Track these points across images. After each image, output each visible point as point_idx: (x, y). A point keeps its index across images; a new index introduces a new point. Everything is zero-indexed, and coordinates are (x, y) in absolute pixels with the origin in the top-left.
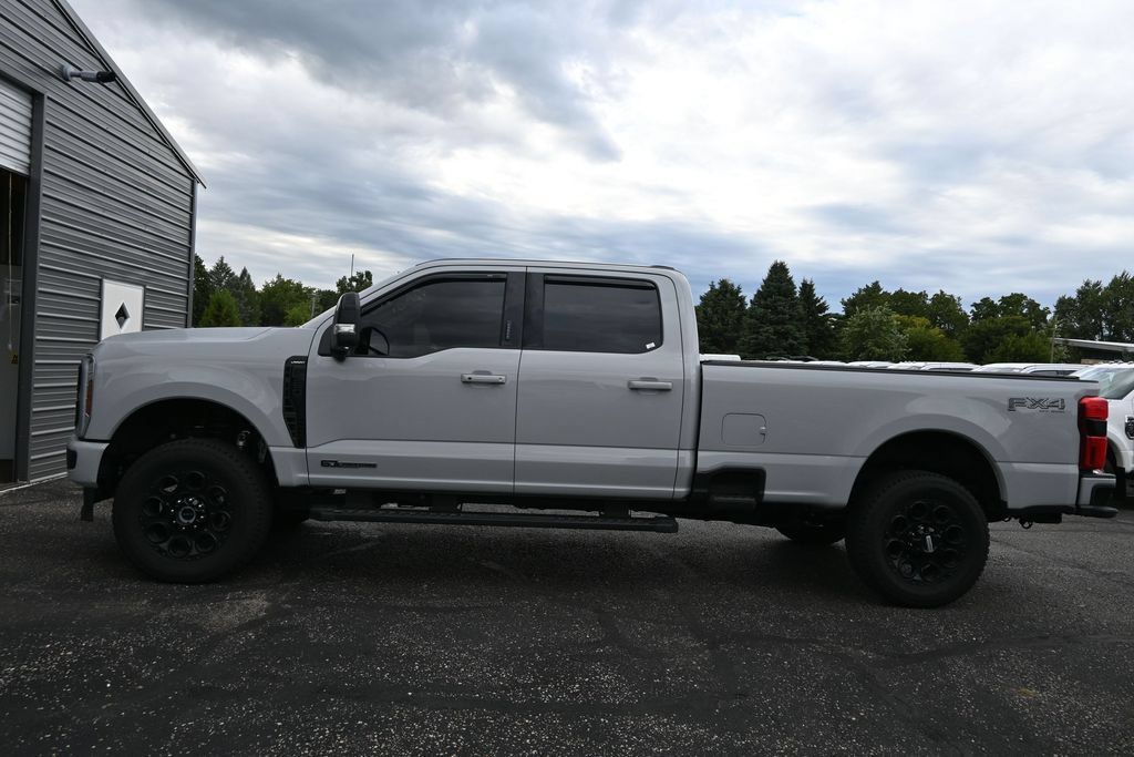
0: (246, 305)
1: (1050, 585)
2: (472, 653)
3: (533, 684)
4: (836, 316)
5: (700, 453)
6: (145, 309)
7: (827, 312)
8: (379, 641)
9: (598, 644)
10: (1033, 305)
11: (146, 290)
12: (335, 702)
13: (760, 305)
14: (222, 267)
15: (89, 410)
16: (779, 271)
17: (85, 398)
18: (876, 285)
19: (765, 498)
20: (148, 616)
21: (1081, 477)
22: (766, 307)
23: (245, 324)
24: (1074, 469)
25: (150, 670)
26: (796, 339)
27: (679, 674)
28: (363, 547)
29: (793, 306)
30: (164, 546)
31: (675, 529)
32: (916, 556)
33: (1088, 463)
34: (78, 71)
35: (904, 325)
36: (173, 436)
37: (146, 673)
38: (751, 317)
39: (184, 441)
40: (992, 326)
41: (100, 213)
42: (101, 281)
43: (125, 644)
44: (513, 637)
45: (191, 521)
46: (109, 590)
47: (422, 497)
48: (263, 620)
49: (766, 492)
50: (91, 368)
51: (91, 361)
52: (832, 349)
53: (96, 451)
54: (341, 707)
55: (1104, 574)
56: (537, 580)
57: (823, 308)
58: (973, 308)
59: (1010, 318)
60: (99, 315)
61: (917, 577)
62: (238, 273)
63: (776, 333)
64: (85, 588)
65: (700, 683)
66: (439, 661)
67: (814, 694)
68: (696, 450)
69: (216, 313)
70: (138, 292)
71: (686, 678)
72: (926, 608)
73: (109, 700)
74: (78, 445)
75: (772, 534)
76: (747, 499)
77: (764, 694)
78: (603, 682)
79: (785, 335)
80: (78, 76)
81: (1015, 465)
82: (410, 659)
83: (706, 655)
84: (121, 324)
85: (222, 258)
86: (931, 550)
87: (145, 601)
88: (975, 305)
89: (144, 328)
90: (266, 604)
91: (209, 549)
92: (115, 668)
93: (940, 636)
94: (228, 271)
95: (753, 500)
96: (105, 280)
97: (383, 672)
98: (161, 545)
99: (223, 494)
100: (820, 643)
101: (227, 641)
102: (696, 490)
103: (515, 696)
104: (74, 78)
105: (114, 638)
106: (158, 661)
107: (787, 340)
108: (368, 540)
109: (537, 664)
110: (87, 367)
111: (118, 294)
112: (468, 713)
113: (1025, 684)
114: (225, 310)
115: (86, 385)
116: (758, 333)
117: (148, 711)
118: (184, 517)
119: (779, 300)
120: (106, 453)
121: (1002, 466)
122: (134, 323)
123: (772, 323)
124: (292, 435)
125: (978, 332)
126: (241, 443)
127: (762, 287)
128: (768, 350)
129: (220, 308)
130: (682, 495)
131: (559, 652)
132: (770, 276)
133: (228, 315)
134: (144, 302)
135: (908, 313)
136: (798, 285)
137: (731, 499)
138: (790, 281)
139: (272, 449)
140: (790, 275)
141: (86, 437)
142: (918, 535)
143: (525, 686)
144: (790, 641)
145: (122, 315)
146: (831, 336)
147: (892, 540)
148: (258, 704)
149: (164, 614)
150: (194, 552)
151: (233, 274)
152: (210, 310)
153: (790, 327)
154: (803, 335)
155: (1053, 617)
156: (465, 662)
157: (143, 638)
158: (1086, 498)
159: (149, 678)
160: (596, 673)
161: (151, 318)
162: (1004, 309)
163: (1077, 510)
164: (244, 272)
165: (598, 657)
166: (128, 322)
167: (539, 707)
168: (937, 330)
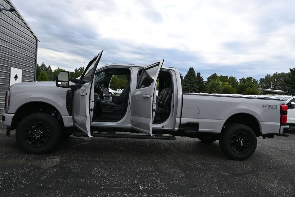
0: (50, 75)
1: (269, 154)
2: (119, 175)
3: (137, 184)
4: (205, 82)
5: (182, 119)
6: (23, 76)
7: (203, 81)
8: (92, 171)
9: (153, 172)
10: (254, 80)
11: (23, 71)
12: (81, 190)
13: (186, 79)
14: (43, 65)
15: (9, 105)
16: (191, 70)
17: (8, 101)
18: (215, 74)
19: (199, 131)
20: (25, 164)
21: (280, 126)
22: (188, 79)
23: (50, 81)
24: (279, 124)
25: (26, 181)
26: (196, 87)
27: (177, 180)
28: (85, 143)
29: (195, 79)
30: (30, 143)
31: (175, 139)
32: (238, 146)
33: (282, 122)
34: (4, 8)
35: (223, 84)
36: (33, 112)
37: (24, 182)
38: (184, 81)
39: (36, 114)
40: (244, 85)
41: (10, 48)
42: (10, 68)
43: (18, 173)
44: (130, 170)
45: (39, 137)
46: (13, 156)
47: (105, 130)
48: (58, 165)
49: (199, 129)
50: (9, 93)
51: (10, 90)
52: (205, 90)
53: (11, 116)
54: (83, 192)
55: (281, 150)
56: (135, 153)
57: (203, 79)
58: (240, 80)
59: (249, 83)
60: (10, 77)
61: (238, 152)
62: (48, 67)
63: (190, 86)
64: (6, 156)
65: (183, 183)
66: (110, 177)
67: (214, 186)
68: (181, 118)
69: (42, 77)
70: (21, 71)
71: (179, 182)
72: (239, 160)
73: (13, 191)
74: (6, 115)
75: (197, 140)
76: (194, 131)
77: (201, 186)
78: (157, 183)
79: (193, 86)
80: (4, 9)
81: (264, 122)
82: (102, 177)
83: (183, 174)
84: (16, 80)
85: (43, 62)
86: (242, 145)
87: (24, 160)
88: (240, 79)
89: (23, 81)
90: (59, 160)
91: (44, 145)
92: (15, 181)
93: (244, 168)
94: (45, 66)
95: (196, 131)
96: (11, 67)
97: (94, 181)
98: (29, 143)
99: (48, 129)
100: (213, 171)
101: (48, 171)
102: (180, 129)
103: (133, 188)
104: (3, 10)
105: (15, 171)
106: (28, 178)
107: (193, 87)
108: (86, 141)
109: (138, 178)
110: (8, 92)
111: (15, 71)
112: (120, 193)
113: (269, 182)
114: (44, 77)
115: (8, 97)
116: (186, 85)
117: (25, 194)
118: (37, 135)
119: (191, 77)
120: (14, 117)
121: (261, 123)
122: (19, 80)
123: (189, 83)
124: (69, 112)
125: (241, 87)
126: (53, 114)
127: (187, 74)
128: (188, 90)
129: (43, 76)
130: (177, 130)
131: (143, 174)
132: (189, 71)
133: (45, 78)
134: (23, 74)
135: (224, 81)
136: (196, 73)
137: (190, 131)
138: (194, 72)
139: (63, 116)
140: (194, 71)
141: (8, 112)
142: (239, 141)
143: (135, 184)
144: (205, 170)
145: (16, 77)
146: (204, 87)
147: (232, 142)
148: (58, 192)
149: (29, 164)
150: (39, 145)
151: (46, 67)
152: (40, 76)
153: (194, 84)
154: (197, 86)
155: (272, 163)
156: (117, 177)
157: (23, 171)
158: (282, 131)
159: (25, 184)
160: (154, 180)
161: (25, 79)
162: (247, 81)
163: (279, 134)
164: (49, 66)
165: (154, 176)
166: (18, 79)
167: (140, 191)
168: (230, 86)
